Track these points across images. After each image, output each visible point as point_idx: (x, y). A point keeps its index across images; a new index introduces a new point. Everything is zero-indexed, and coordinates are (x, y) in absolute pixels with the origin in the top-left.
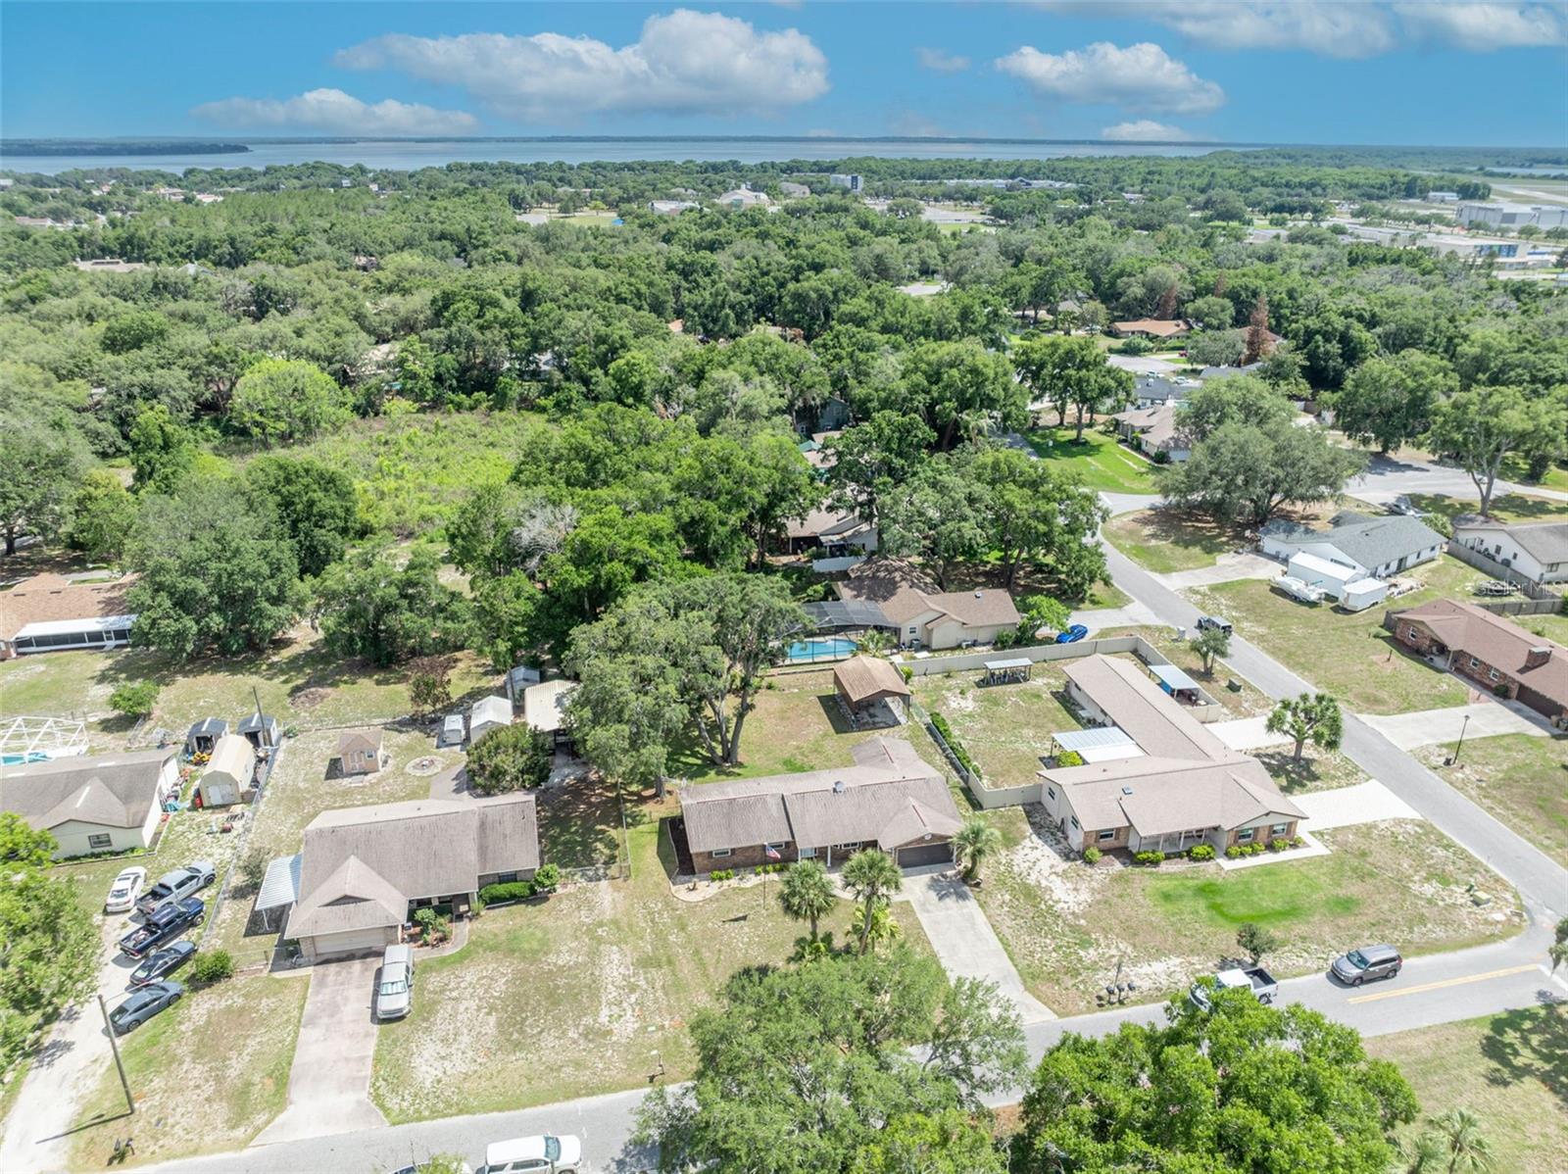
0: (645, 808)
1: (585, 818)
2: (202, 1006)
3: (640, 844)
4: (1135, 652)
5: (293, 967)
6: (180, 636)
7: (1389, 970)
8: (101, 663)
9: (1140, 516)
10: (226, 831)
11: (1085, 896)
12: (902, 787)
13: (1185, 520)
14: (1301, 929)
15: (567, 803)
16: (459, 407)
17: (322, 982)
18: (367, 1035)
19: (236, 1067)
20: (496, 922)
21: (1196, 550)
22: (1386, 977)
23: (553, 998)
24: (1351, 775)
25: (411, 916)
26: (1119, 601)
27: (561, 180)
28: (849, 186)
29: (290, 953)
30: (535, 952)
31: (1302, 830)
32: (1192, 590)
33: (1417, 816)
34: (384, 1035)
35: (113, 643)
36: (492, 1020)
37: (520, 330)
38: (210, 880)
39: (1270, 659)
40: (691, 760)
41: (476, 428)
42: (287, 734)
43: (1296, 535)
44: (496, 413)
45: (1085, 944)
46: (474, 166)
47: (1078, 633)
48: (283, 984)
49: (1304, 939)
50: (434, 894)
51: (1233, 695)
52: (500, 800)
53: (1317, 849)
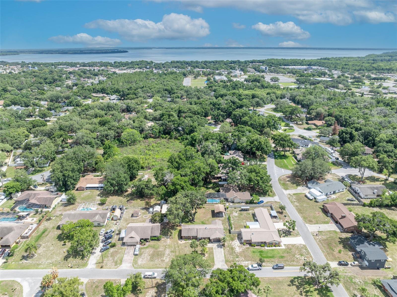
0: (178, 228)
1: (168, 228)
2: (112, 250)
3: (175, 233)
4: (271, 207)
5: (124, 246)
6: (111, 190)
7: (282, 268)
8: (98, 192)
9: (288, 175)
10: (116, 224)
11: (241, 250)
12: (216, 229)
13: (297, 177)
14: (273, 260)
15: (166, 225)
16: (163, 138)
17: (127, 249)
18: (133, 257)
19: (116, 259)
20: (152, 243)
21: (295, 185)
22: (281, 269)
23: (158, 255)
24: (297, 235)
25: (140, 241)
26: (274, 195)
27: (196, 66)
28: (264, 69)
29: (124, 244)
30: (157, 248)
31: (282, 244)
32: (289, 194)
33: (304, 244)
34: (135, 257)
35: (100, 189)
36: (149, 257)
37: (176, 122)
38: (113, 232)
39: (296, 211)
40: (187, 220)
41: (165, 143)
42: (126, 209)
43: (314, 184)
44: (170, 140)
45: (237, 258)
46: (177, 62)
47: (262, 202)
48: (122, 248)
49: (272, 261)
50: (144, 238)
51: (285, 217)
52: (155, 224)
53: (283, 247)
